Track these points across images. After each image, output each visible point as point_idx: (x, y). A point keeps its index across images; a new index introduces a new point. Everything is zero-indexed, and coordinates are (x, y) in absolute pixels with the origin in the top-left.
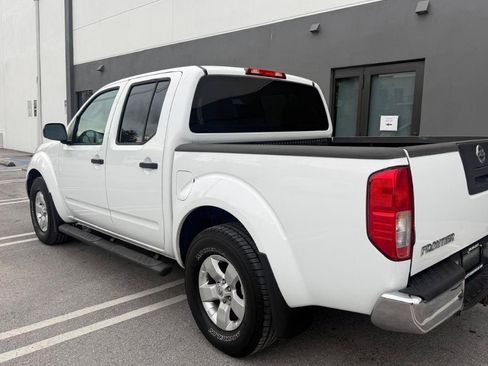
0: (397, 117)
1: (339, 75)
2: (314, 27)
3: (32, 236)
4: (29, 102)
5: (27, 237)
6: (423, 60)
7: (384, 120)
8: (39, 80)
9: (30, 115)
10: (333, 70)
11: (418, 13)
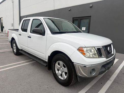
0: (85, 28)
1: (74, 19)
2: (69, 9)
3: (11, 49)
4: (11, 24)
5: (10, 50)
6: (91, 16)
7: (83, 28)
8: (13, 19)
9: (12, 26)
10: (73, 18)
11: (90, 7)
